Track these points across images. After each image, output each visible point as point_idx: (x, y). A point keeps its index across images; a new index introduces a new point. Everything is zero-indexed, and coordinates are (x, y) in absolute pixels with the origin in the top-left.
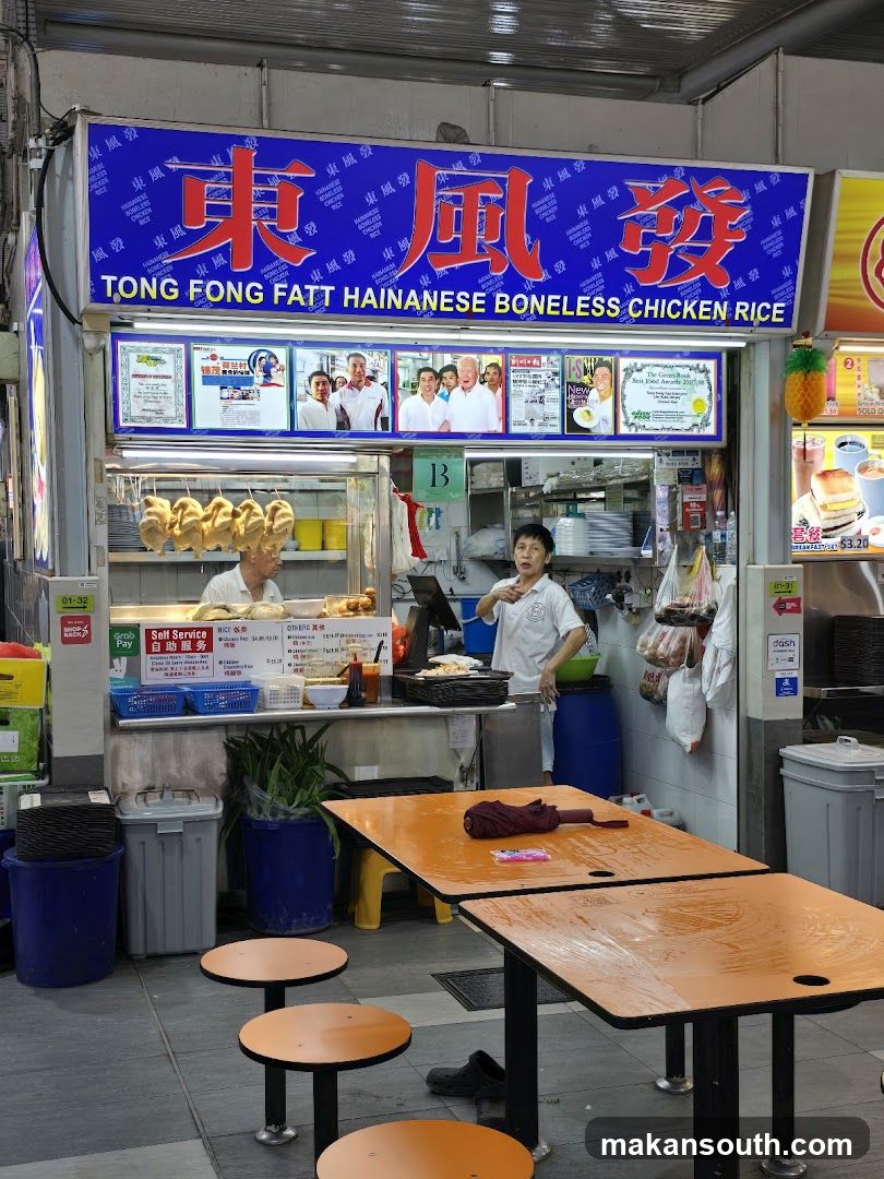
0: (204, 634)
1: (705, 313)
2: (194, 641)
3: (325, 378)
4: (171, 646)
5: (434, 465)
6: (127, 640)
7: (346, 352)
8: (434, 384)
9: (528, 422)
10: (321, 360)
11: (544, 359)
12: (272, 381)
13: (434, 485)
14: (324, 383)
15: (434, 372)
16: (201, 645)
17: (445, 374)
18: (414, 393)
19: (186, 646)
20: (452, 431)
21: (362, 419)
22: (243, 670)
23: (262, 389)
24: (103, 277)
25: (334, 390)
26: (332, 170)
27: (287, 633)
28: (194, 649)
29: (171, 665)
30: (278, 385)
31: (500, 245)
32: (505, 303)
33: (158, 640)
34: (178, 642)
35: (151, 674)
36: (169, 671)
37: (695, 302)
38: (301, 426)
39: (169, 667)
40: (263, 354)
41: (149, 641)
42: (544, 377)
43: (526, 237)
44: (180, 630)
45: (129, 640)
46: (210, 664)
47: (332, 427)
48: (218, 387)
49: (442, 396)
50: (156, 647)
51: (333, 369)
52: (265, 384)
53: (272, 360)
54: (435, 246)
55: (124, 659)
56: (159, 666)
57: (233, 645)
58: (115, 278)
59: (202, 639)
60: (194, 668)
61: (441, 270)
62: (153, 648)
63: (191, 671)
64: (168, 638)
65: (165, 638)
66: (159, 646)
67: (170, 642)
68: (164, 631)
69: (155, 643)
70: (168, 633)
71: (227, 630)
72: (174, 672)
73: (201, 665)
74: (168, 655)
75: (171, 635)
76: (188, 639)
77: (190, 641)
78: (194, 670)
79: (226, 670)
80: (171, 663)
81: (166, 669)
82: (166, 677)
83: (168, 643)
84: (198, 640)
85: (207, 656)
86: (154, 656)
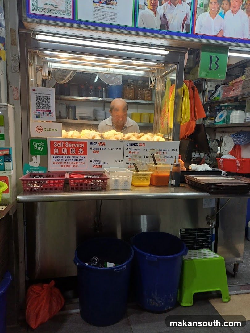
0: (83, 145)
2: (77, 149)
4: (64, 151)
5: (211, 57)
6: (40, 147)
8: (217, 6)
13: (210, 69)
16: (81, 151)
17: (224, 2)
18: (205, 11)
19: (73, 151)
20: (225, 36)
21: (175, 25)
22: (103, 165)
27: (126, 147)
28: (77, 153)
29: (64, 161)
33: (57, 147)
34: (69, 149)
35: (53, 165)
36: (64, 164)
38: (140, 25)
39: (63, 162)
41: (52, 148)
44: (70, 142)
45: (42, 146)
46: (85, 161)
47: (158, 27)
49: (220, 15)
50: (56, 151)
55: (39, 157)
56: (58, 161)
57: (98, 152)
59: (81, 148)
60: (77, 163)
62: (55, 152)
63: (75, 165)
64: (63, 146)
65: (61, 146)
66: (58, 150)
67: (64, 149)
68: (61, 143)
69: (56, 149)
70: (63, 144)
71: (95, 144)
72: (66, 164)
73: (80, 162)
74: (63, 156)
75: (65, 145)
76: (74, 147)
77: (75, 149)
78: (77, 164)
79: (94, 165)
80: (64, 160)
81: (62, 163)
82: (62, 167)
83: (63, 149)
84: (79, 148)
85: (84, 157)
86: (55, 156)
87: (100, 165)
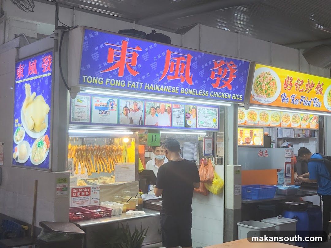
0: (88, 189)
1: (226, 97)
3: (127, 109)
4: (79, 194)
5: (153, 135)
7: (133, 101)
8: (154, 111)
9: (176, 123)
10: (126, 103)
11: (180, 105)
12: (113, 109)
13: (152, 141)
14: (127, 110)
15: (155, 108)
16: (87, 193)
17: (157, 109)
18: (149, 114)
19: (83, 194)
20: (159, 125)
23: (111, 111)
24: (83, 76)
25: (129, 112)
26: (147, 50)
28: (85, 195)
30: (115, 110)
31: (183, 75)
32: (183, 91)
33: (75, 192)
34: (81, 192)
35: (73, 204)
36: (78, 203)
37: (224, 93)
38: (120, 122)
39: (78, 201)
40: (111, 101)
41: (72, 193)
42: (180, 111)
43: (190, 72)
44: (82, 188)
46: (89, 199)
48: (99, 110)
49: (156, 115)
50: (74, 194)
51: (129, 106)
52: (112, 110)
53: (114, 103)
54: (169, 73)
56: (75, 201)
57: (96, 193)
58: (86, 76)
59: (87, 191)
60: (85, 201)
61: (169, 80)
63: (84, 202)
65: (77, 191)
68: (77, 189)
71: (95, 188)
73: (87, 200)
74: (78, 197)
75: (79, 190)
77: (84, 192)
79: (94, 201)
81: (77, 202)
84: (86, 191)
85: (89, 197)
86: (74, 197)
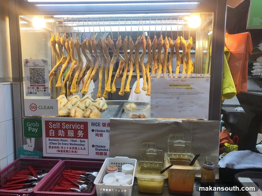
0: (82, 126)
2: (76, 131)
4: (61, 133)
6: (34, 127)
16: (80, 133)
19: (71, 133)
22: (108, 152)
28: (76, 136)
33: (53, 129)
34: (66, 130)
35: (49, 150)
36: (60, 149)
39: (60, 146)
41: (47, 129)
44: (67, 123)
45: (36, 127)
46: (86, 146)
50: (52, 132)
55: (33, 139)
56: (54, 145)
57: (101, 135)
59: (81, 130)
60: (76, 148)
62: (50, 134)
63: (74, 150)
64: (59, 128)
65: (57, 128)
66: (54, 132)
67: (61, 130)
68: (57, 123)
69: (51, 130)
70: (59, 124)
71: (97, 124)
72: (63, 149)
73: (80, 147)
74: (60, 139)
75: (61, 126)
76: (72, 129)
77: (73, 131)
78: (76, 150)
79: (97, 151)
80: (61, 144)
81: (58, 147)
82: (59, 153)
83: (59, 130)
84: (78, 130)
85: (84, 141)
86: (51, 138)
87: (105, 152)
